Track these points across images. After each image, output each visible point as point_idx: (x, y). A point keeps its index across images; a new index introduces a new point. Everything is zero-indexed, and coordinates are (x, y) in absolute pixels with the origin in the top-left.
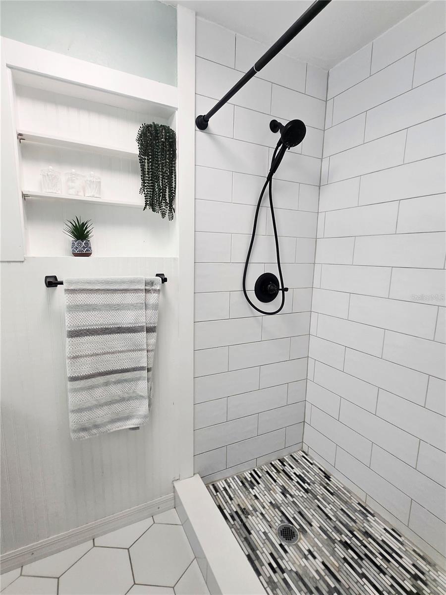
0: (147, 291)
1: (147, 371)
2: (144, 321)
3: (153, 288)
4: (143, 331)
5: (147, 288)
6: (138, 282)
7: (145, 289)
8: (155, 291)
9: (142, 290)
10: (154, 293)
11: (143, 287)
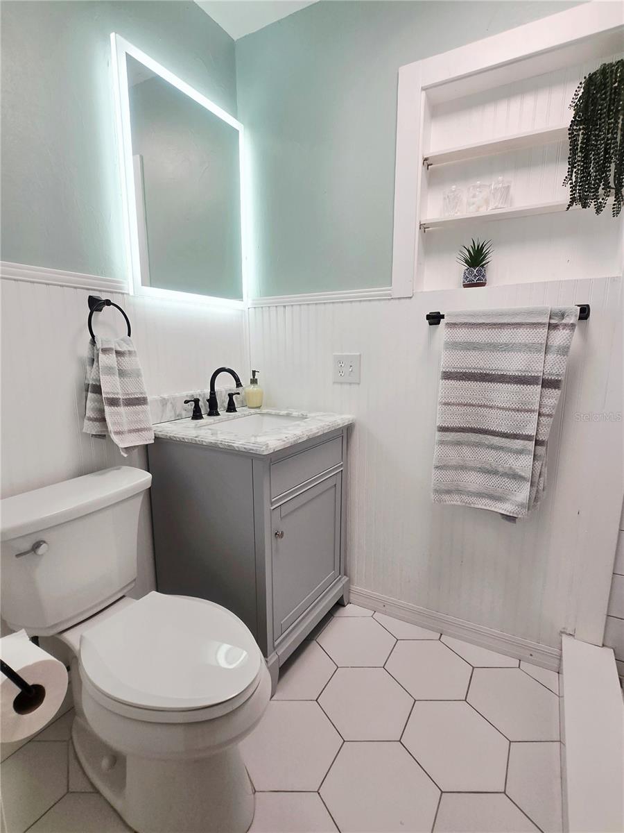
0: (552, 327)
1: (534, 442)
2: (541, 369)
3: (564, 321)
4: (537, 384)
5: (553, 321)
6: (540, 313)
7: (549, 323)
8: (565, 325)
9: (544, 324)
10: (563, 329)
11: (546, 320)
